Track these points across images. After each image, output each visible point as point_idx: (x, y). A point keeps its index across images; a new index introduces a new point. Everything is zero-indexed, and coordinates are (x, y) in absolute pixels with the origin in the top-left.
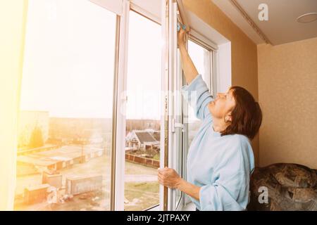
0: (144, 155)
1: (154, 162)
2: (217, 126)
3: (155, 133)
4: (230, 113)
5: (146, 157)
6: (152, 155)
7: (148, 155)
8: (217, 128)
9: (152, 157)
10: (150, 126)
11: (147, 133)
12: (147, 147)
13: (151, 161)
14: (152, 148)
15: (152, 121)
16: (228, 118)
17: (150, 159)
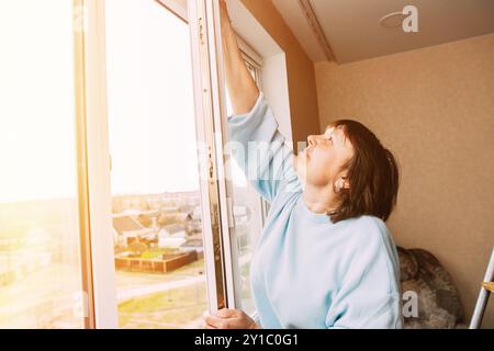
0: (126, 253)
1: (144, 263)
2: (315, 201)
3: (141, 216)
4: (344, 174)
5: (130, 256)
6: (138, 253)
7: (133, 253)
8: (318, 206)
9: (139, 256)
10: (132, 205)
11: (127, 217)
12: (130, 240)
13: (137, 262)
14: (137, 241)
15: (134, 196)
16: (341, 183)
17: (136, 259)
